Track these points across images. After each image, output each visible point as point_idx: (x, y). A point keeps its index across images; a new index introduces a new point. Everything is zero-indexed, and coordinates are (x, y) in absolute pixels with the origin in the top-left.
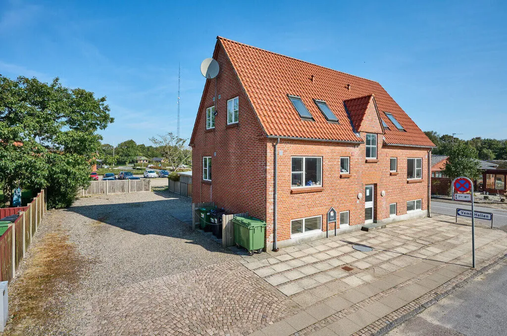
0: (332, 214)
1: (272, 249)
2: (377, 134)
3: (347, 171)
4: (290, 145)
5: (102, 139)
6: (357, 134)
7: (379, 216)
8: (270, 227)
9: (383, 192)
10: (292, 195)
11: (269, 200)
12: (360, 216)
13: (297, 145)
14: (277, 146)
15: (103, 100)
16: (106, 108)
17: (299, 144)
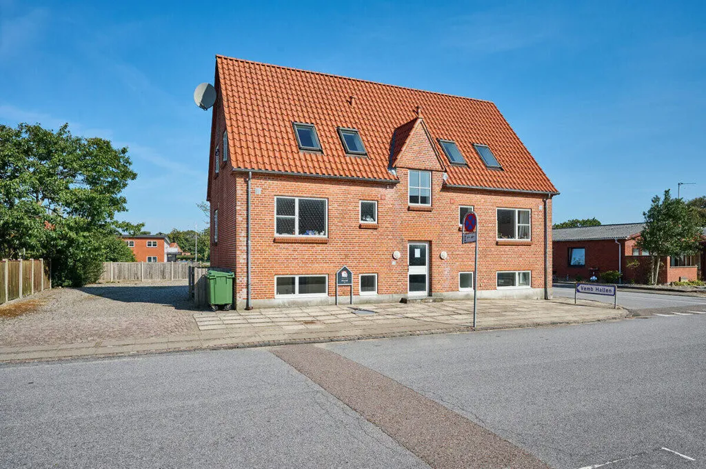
0: (345, 275)
1: (245, 307)
2: (432, 171)
3: (375, 221)
4: (271, 182)
5: (125, 202)
6: (393, 171)
7: (436, 286)
8: (241, 280)
9: (444, 254)
10: (275, 244)
11: (240, 248)
12: (399, 283)
13: (284, 182)
14: (250, 183)
15: (124, 151)
16: (127, 161)
17: (287, 181)
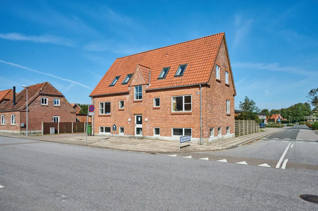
0: (114, 127)
2: (142, 85)
4: (98, 98)
7: (144, 133)
10: (99, 117)
12: (131, 131)
14: (94, 99)
